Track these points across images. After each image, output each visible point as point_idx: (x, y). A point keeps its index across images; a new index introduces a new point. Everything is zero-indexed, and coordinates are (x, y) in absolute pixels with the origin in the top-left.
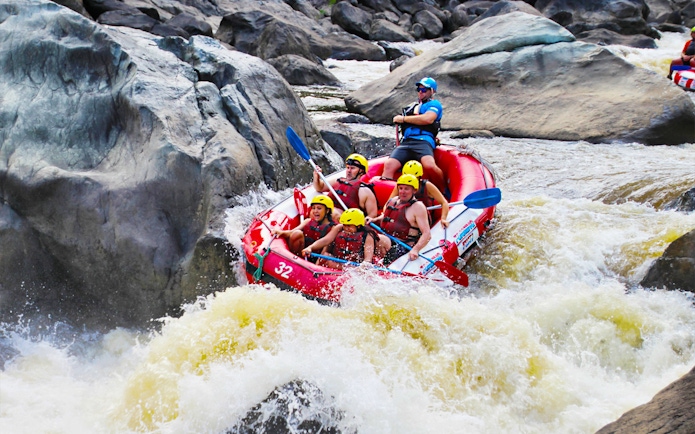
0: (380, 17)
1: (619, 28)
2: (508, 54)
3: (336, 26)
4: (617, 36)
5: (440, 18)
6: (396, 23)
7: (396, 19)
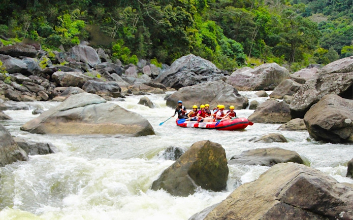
0: (24, 94)
1: (112, 96)
2: (83, 108)
3: (7, 98)
4: (112, 98)
5: (48, 94)
6: (30, 96)
7: (30, 95)
